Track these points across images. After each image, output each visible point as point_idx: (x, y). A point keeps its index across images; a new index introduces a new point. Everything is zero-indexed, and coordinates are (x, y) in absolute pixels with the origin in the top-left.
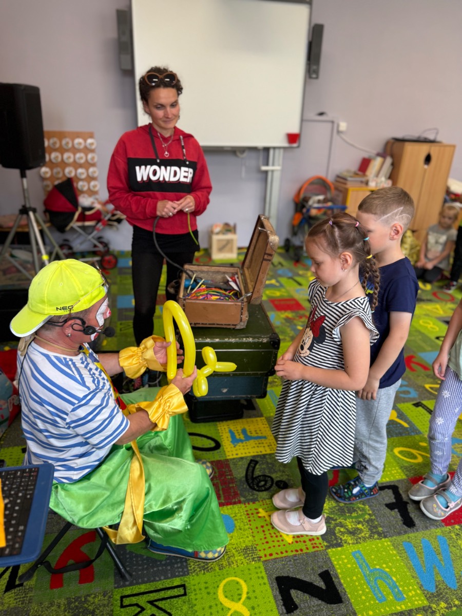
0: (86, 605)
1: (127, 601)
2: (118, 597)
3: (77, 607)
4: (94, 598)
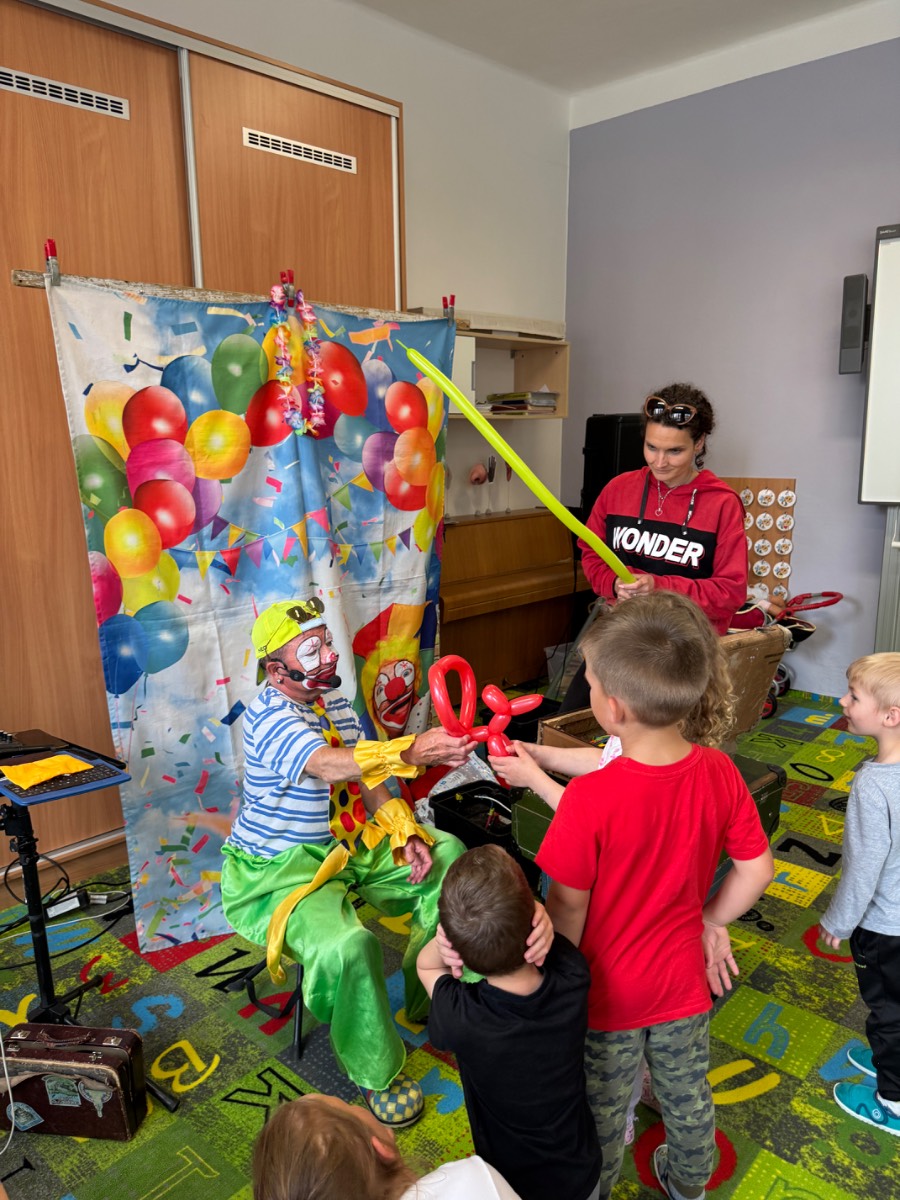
0: (240, 1048)
1: (267, 1076)
2: (267, 1065)
3: (234, 1043)
4: (253, 1049)
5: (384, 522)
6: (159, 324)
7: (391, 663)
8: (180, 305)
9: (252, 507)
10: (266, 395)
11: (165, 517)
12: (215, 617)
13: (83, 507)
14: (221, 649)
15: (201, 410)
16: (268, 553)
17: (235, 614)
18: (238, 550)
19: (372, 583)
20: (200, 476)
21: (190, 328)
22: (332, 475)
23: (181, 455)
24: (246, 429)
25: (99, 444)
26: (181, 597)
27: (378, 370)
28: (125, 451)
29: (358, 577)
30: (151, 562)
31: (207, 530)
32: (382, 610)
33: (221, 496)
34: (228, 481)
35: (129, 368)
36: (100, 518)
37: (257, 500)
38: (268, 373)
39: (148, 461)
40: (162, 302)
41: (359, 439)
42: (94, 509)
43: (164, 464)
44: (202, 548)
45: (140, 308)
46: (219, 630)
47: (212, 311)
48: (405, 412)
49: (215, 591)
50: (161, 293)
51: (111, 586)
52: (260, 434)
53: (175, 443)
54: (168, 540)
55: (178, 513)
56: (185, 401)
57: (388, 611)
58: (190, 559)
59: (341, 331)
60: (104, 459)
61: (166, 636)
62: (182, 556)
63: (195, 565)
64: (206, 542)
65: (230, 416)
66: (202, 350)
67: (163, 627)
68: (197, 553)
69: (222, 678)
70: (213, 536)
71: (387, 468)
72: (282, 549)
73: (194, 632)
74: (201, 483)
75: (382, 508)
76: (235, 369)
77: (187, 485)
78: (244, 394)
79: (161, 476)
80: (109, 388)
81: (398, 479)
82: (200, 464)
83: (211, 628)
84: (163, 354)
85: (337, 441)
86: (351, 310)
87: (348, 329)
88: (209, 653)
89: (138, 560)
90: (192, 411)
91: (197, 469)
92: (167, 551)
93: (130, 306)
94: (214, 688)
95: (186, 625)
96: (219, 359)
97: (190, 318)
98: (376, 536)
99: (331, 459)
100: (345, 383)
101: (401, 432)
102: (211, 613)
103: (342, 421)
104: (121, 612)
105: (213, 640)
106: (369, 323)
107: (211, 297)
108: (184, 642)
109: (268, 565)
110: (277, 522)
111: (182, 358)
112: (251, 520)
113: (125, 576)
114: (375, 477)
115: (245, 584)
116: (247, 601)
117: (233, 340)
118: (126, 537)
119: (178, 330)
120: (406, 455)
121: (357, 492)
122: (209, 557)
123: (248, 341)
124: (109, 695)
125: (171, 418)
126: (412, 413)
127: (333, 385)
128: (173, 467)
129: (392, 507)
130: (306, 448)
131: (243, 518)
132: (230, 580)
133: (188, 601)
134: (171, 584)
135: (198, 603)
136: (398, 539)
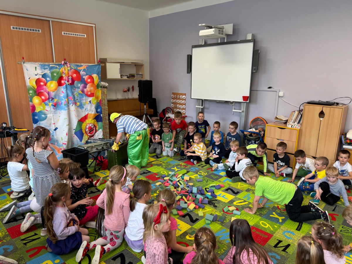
5: (85, 99)
6: (41, 68)
7: (89, 124)
8: (45, 65)
9: (59, 96)
10: (61, 78)
11: (43, 97)
12: (52, 113)
13: (29, 96)
14: (53, 118)
15: (49, 81)
16: (62, 104)
17: (56, 113)
18: (56, 103)
19: (84, 110)
20: (49, 91)
21: (47, 68)
22: (75, 91)
23: (46, 88)
24: (57, 84)
25: (31, 86)
26: (46, 110)
27: (83, 73)
28: (36, 87)
29: (81, 108)
30: (40, 104)
31: (51, 99)
32: (86, 114)
33: (53, 94)
34: (54, 92)
35: (36, 75)
36: (31, 98)
37: (60, 95)
38: (61, 75)
39: (40, 89)
40: (42, 65)
41: (79, 85)
42: (31, 96)
43: (43, 89)
44: (50, 102)
45: (38, 66)
46: (53, 116)
47: (51, 66)
48: (89, 80)
49: (52, 109)
50: (41, 63)
51: (34, 108)
52: (60, 84)
53: (44, 86)
54: (43, 101)
55: (45, 97)
56: (46, 80)
57: (87, 115)
58: (47, 104)
59: (76, 67)
60: (33, 89)
61: (43, 116)
62: (46, 104)
63: (48, 105)
64: (50, 101)
65: (54, 82)
66: (49, 72)
67: (43, 114)
68: (49, 103)
69: (53, 123)
70: (52, 100)
71: (85, 90)
72: (64, 103)
73: (48, 116)
74: (49, 93)
75: (84, 97)
76: (55, 74)
77: (47, 93)
78: (57, 78)
79: (42, 91)
80: (33, 78)
81: (88, 92)
82: (49, 89)
83: (51, 115)
84: (42, 73)
85: (75, 85)
86: (78, 64)
87: (77, 67)
88: (51, 119)
89: (38, 104)
90: (48, 81)
91: (48, 90)
92: (43, 103)
93: (36, 66)
94: (52, 125)
95: (47, 114)
96: (52, 73)
97: (47, 67)
98: (84, 101)
99: (74, 88)
100: (76, 76)
101: (88, 84)
102: (51, 113)
103: (76, 82)
104: (35, 111)
105: (52, 117)
106: (82, 66)
107: (50, 64)
108: (46, 117)
109: (62, 106)
110: (63, 98)
111: (45, 73)
112: (59, 98)
113: (36, 106)
114: (83, 91)
115: (58, 109)
116: (58, 111)
117: (55, 70)
118: (36, 100)
119: (45, 69)
120: (89, 88)
121: (79, 94)
122: (51, 104)
123: (58, 70)
124: (33, 124)
125: (44, 82)
126: (91, 81)
127: (74, 76)
128: (44, 90)
129: (87, 97)
130: (69, 87)
131: (57, 98)
132: (55, 108)
133: (47, 111)
134: (44, 108)
135: (49, 111)
136: (88, 102)
